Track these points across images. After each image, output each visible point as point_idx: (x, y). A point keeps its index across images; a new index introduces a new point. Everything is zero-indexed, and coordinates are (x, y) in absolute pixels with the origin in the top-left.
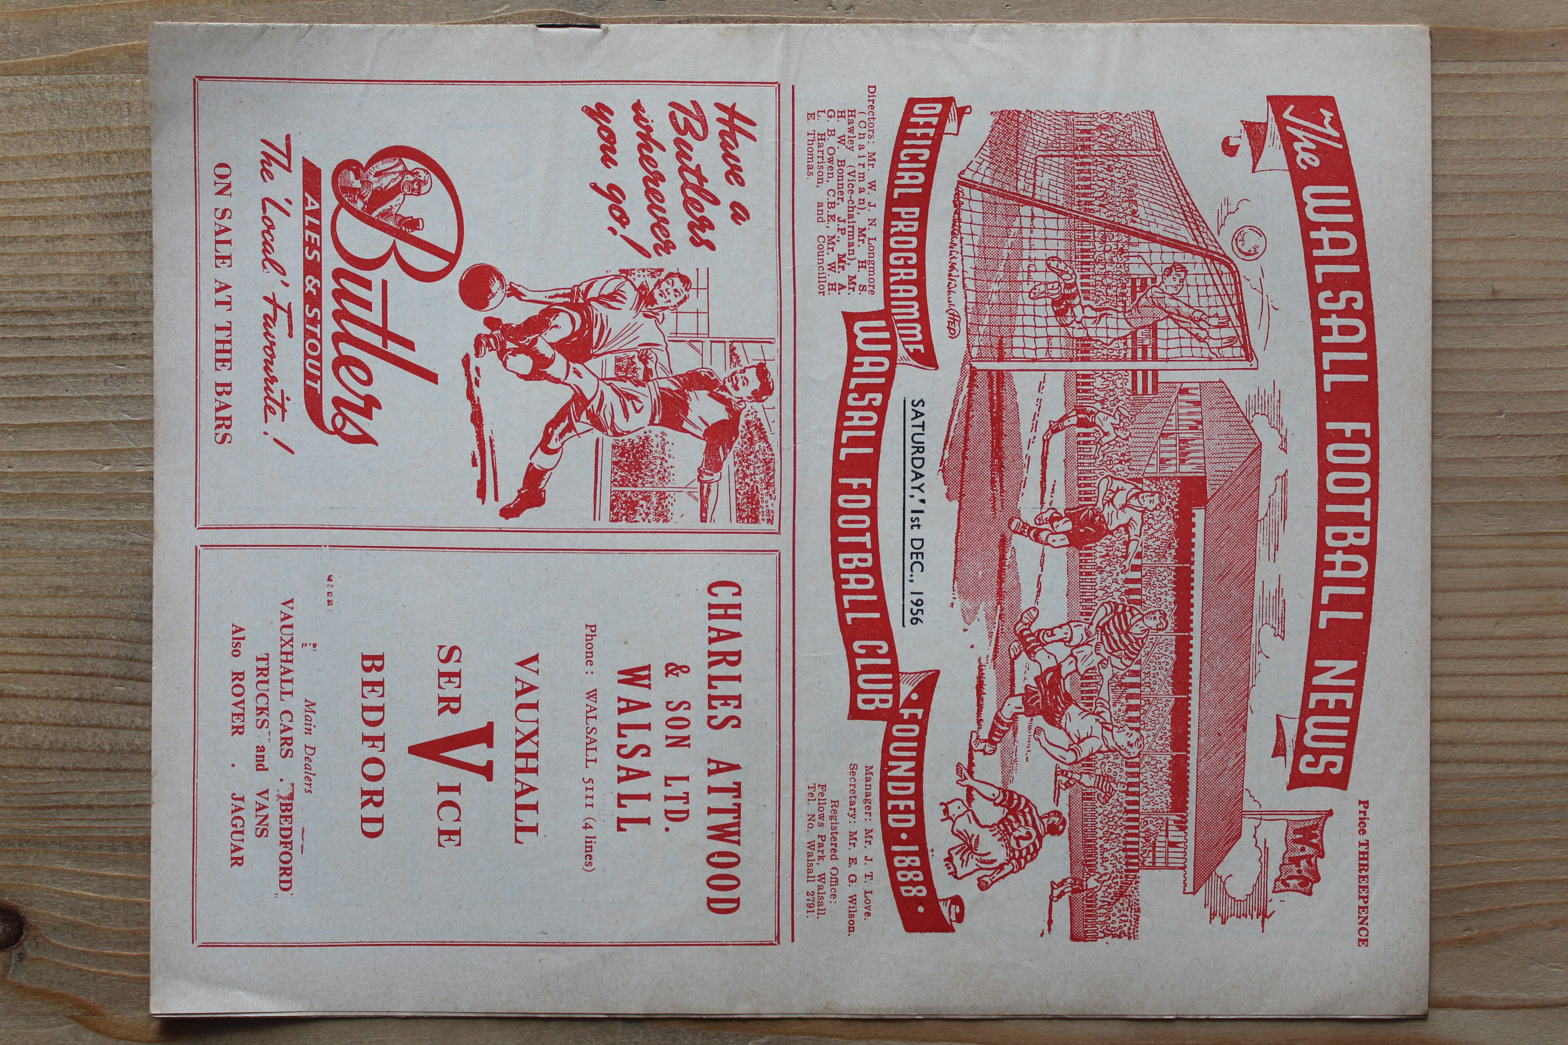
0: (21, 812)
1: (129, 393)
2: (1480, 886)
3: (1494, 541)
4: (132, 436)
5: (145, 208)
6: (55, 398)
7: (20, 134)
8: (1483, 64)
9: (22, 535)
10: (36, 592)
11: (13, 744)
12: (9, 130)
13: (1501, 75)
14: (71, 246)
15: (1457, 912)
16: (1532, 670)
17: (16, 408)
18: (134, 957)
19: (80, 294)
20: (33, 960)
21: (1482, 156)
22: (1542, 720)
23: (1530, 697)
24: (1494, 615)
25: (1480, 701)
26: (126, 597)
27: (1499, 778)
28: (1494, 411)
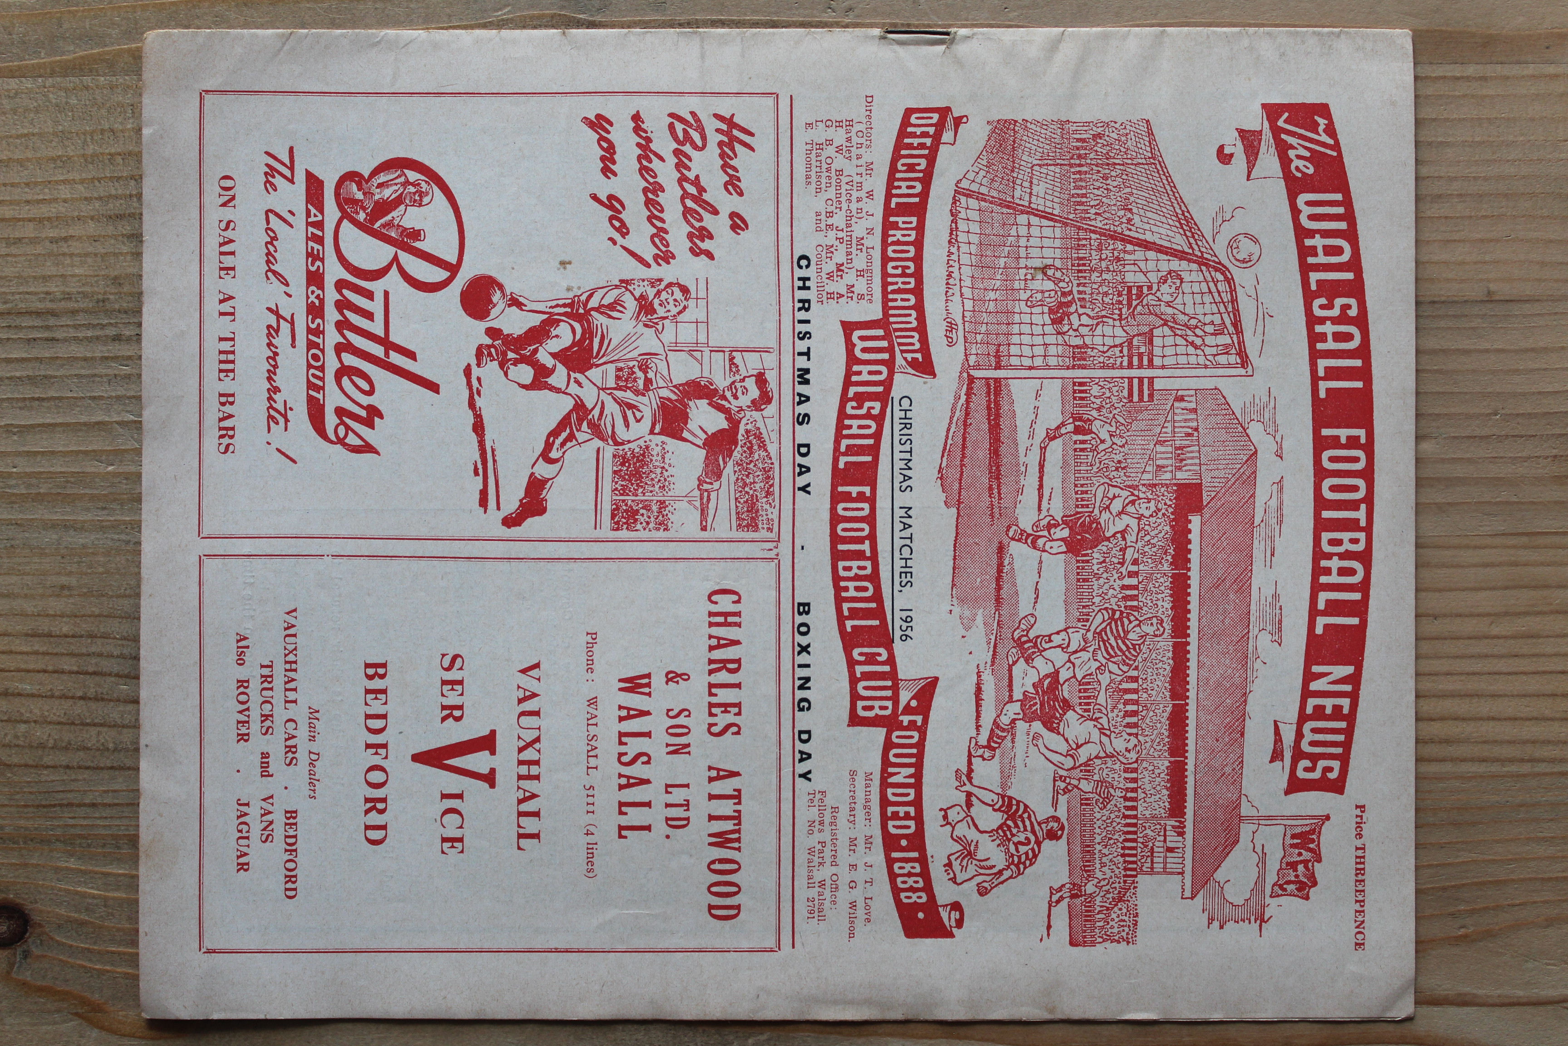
0: (26, 810)
1: (132, 394)
2: (1476, 884)
3: (1489, 541)
6: (60, 398)
7: (26, 135)
8: (1478, 67)
9: (27, 535)
10: (41, 591)
11: (17, 742)
12: (13, 132)
13: (1496, 78)
14: (76, 247)
15: (1452, 909)
16: (1527, 669)
17: (21, 408)
19: (85, 295)
20: (38, 957)
21: (1477, 158)
22: (1536, 719)
23: (1525, 696)
24: (1489, 615)
25: (1475, 700)
26: (130, 596)
27: (1493, 777)
28: (1489, 411)
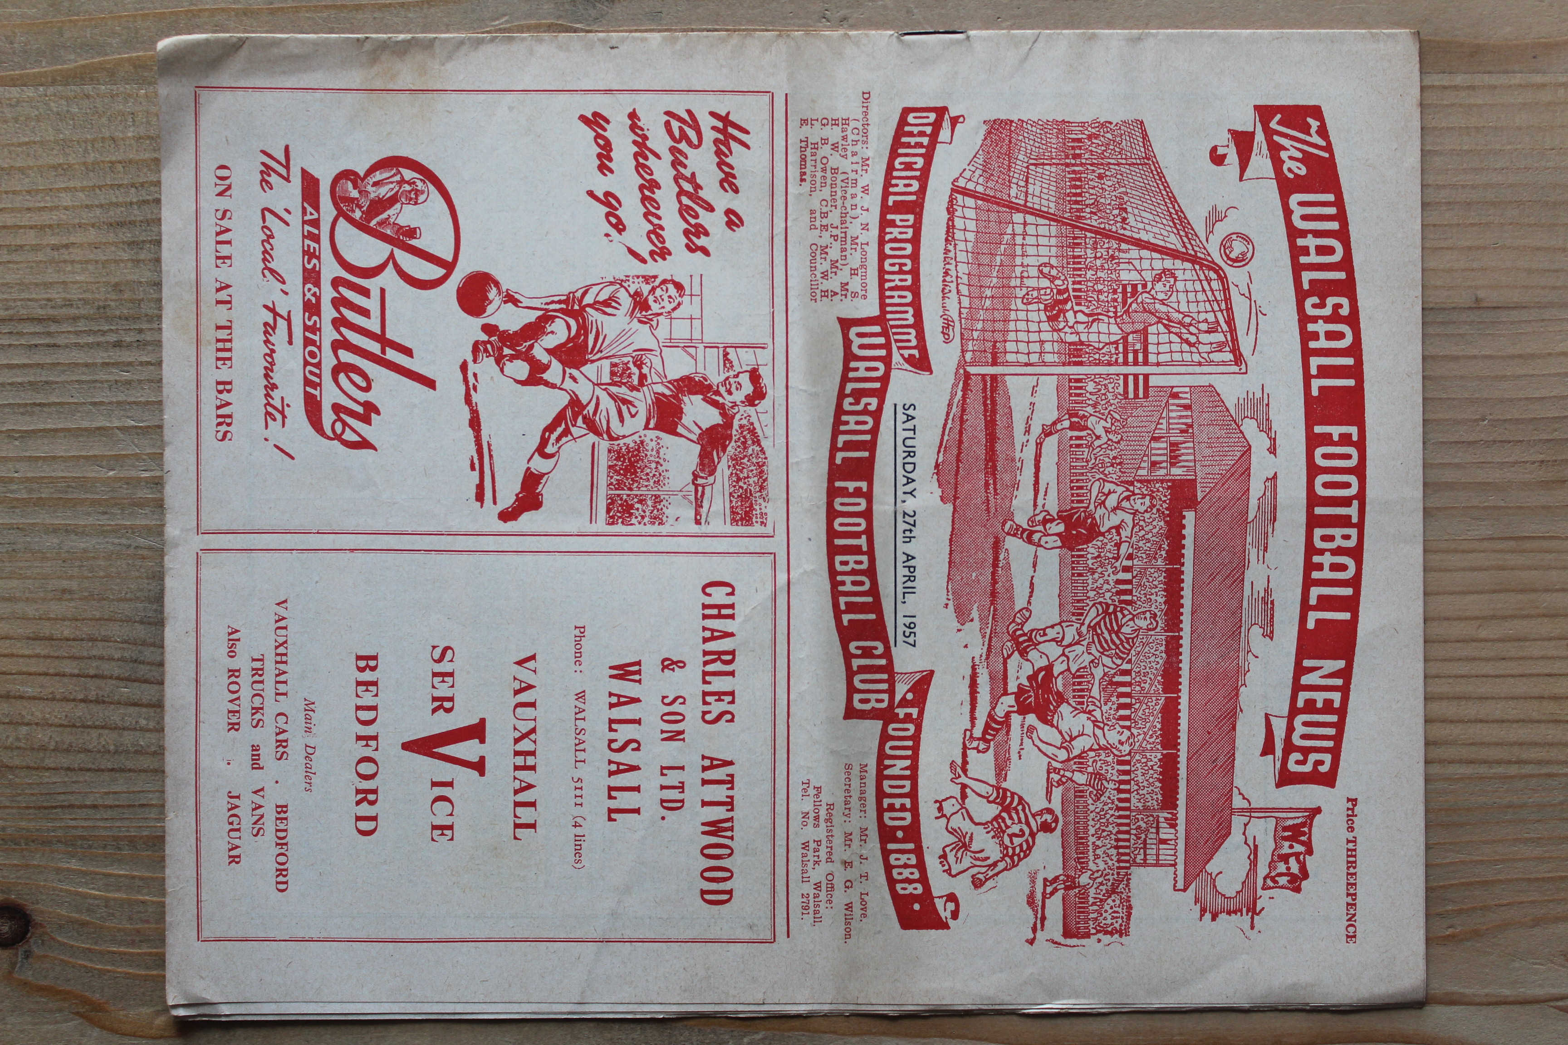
0: (27, 812)
1: (133, 399)
2: (1463, 884)
3: (1477, 545)
4: (136, 441)
5: (149, 216)
6: (61, 404)
7: (26, 143)
8: (1466, 76)
9: (29, 539)
10: (42, 595)
11: (19, 745)
12: (15, 140)
13: (1484, 87)
14: (77, 254)
15: (1443, 909)
16: (1515, 672)
17: (22, 414)
18: (138, 954)
19: (85, 301)
20: (39, 957)
21: (1465, 166)
22: (1523, 721)
23: (1512, 698)
24: (1476, 618)
25: (1463, 702)
26: (130, 600)
27: (1481, 778)
28: (1477, 417)
